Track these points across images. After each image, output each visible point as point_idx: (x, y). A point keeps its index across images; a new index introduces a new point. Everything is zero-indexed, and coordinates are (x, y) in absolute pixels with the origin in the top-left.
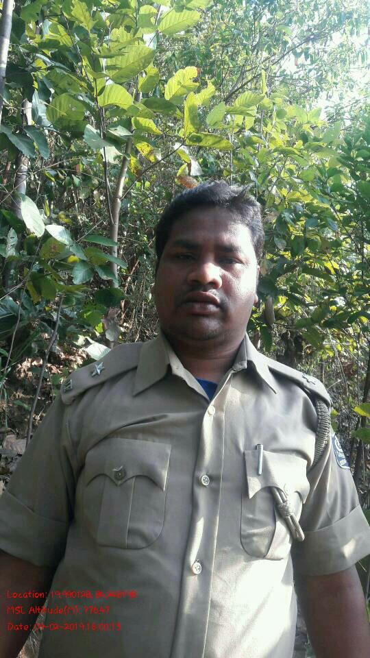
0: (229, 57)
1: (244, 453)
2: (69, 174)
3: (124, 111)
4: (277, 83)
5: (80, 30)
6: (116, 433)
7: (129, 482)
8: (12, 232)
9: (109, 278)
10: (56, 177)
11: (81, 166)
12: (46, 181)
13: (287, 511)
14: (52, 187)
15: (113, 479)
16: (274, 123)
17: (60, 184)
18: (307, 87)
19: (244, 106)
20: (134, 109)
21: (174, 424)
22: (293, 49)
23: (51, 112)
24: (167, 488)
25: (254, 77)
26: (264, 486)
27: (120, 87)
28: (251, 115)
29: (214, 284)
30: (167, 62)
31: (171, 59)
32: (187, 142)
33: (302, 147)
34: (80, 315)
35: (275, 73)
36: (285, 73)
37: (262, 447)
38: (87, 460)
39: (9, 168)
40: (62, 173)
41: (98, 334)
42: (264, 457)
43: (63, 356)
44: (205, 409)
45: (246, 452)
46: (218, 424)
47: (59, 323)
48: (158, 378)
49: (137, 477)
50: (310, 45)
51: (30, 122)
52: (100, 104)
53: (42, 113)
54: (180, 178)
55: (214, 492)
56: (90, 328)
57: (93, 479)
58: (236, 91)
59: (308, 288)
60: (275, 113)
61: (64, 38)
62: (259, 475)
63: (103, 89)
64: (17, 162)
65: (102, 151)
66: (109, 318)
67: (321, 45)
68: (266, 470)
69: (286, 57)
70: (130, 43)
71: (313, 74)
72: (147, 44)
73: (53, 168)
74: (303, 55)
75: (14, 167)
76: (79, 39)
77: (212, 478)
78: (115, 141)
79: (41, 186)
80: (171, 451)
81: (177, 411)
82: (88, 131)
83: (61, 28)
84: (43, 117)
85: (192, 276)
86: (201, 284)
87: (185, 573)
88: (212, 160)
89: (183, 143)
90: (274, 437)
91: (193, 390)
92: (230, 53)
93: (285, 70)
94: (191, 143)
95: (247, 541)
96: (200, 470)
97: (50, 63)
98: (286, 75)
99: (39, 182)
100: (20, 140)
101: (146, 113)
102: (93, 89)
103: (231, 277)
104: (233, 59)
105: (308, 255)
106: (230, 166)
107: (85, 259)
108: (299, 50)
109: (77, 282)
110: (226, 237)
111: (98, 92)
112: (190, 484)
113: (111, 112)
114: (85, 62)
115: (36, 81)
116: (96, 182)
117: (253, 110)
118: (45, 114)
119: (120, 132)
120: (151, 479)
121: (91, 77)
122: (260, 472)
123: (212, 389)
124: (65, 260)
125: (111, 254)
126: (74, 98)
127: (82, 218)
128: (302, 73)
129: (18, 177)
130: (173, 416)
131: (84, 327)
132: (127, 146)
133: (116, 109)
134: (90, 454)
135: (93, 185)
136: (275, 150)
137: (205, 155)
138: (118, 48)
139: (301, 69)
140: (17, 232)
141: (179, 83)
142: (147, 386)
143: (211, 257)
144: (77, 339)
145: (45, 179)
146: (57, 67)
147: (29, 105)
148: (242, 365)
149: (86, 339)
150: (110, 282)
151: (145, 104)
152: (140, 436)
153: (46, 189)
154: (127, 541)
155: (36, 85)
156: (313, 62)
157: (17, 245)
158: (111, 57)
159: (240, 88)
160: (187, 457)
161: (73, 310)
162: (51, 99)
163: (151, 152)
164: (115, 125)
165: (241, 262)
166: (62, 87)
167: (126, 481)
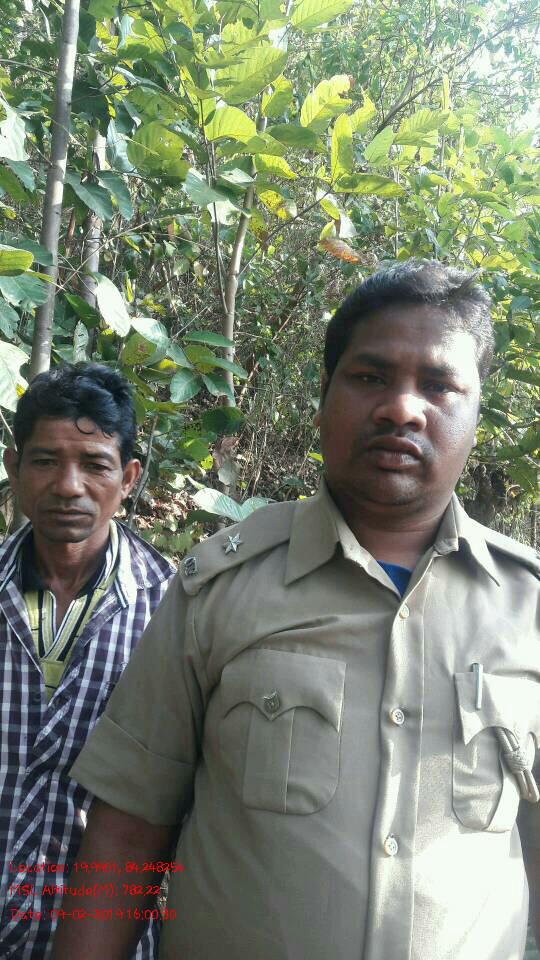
0: (390, 55)
1: (454, 677)
2: (160, 240)
3: (243, 145)
4: (464, 92)
5: (176, 27)
6: (265, 641)
7: (286, 716)
8: (80, 327)
9: (223, 394)
10: (142, 244)
11: (176, 227)
12: (124, 250)
13: (520, 764)
14: (133, 258)
15: (262, 709)
16: (461, 152)
17: (144, 254)
18: (507, 97)
19: (419, 131)
20: (259, 143)
21: (350, 631)
22: (487, 42)
23: (134, 151)
24: (341, 729)
25: (429, 85)
26: (486, 726)
27: (237, 110)
28: (428, 145)
29: (414, 425)
30: (298, 67)
31: (304, 63)
32: (336, 188)
33: (506, 190)
34: (178, 445)
35: (461, 77)
36: (475, 77)
37: (481, 668)
38: (223, 679)
39: (72, 232)
40: (148, 238)
41: (204, 473)
42: (484, 682)
43: (153, 504)
44: (395, 610)
45: (457, 675)
46: (414, 634)
47: (151, 458)
48: (322, 561)
49: (298, 708)
50: (513, 32)
51: (104, 165)
52: (208, 136)
53: (121, 151)
54: (324, 242)
55: (412, 735)
56: (192, 464)
57: (233, 708)
58: (401, 108)
59: (514, 400)
60: (462, 139)
61: (154, 42)
62: (477, 709)
63: (213, 113)
64: (86, 224)
65: (210, 207)
66: (222, 450)
67: (530, 31)
68: (488, 704)
69: (476, 53)
70: (251, 44)
71: (517, 77)
72: (275, 45)
73: (137, 232)
74: (502, 50)
75: (82, 231)
76: (175, 42)
77: (407, 713)
78: (229, 191)
79: (119, 258)
80: (346, 671)
81: (355, 611)
82: (191, 178)
83: (149, 26)
84: (124, 158)
85: (382, 411)
86: (393, 424)
87: (375, 852)
88: (366, 211)
89: (330, 190)
90: (498, 653)
91: (375, 581)
92: (391, 51)
93: (474, 73)
94: (341, 190)
95: (462, 806)
96: (390, 702)
97: (134, 80)
98: (478, 80)
99: (116, 252)
100: (92, 194)
101: (275, 148)
102: (198, 116)
103: (440, 414)
104: (395, 59)
105: (514, 350)
106: (395, 220)
107: (188, 366)
108: (495, 42)
109: (175, 399)
110: (438, 354)
111: (205, 119)
112: (375, 723)
113: (223, 149)
114: (185, 75)
115: (113, 105)
116: (196, 250)
117: (434, 137)
118: (125, 154)
119: (237, 177)
120: (320, 714)
121: (193, 97)
122: (479, 706)
123: (404, 579)
124: (155, 365)
125: (224, 357)
126: (170, 130)
127: (176, 303)
128: (501, 76)
129: (88, 246)
130: (347, 619)
131: (183, 462)
132: (246, 198)
133: (230, 144)
134: (227, 671)
135: (193, 255)
136: (465, 196)
137: (356, 204)
138: (232, 53)
139: (499, 69)
140: (87, 326)
141: (322, 101)
142: (304, 572)
143: (411, 384)
144: (174, 478)
145: (124, 247)
146: (142, 84)
147: (101, 142)
148: (450, 544)
149: (187, 479)
150: (224, 400)
151: (273, 133)
152: (299, 647)
153: (127, 262)
154: (288, 803)
155: (112, 112)
156: (517, 58)
157: (88, 345)
158: (223, 66)
159: (408, 102)
160: (370, 681)
161: (169, 438)
162: (133, 131)
163: (281, 205)
164: (230, 167)
165: (456, 389)
166: (150, 114)
167: (283, 713)
